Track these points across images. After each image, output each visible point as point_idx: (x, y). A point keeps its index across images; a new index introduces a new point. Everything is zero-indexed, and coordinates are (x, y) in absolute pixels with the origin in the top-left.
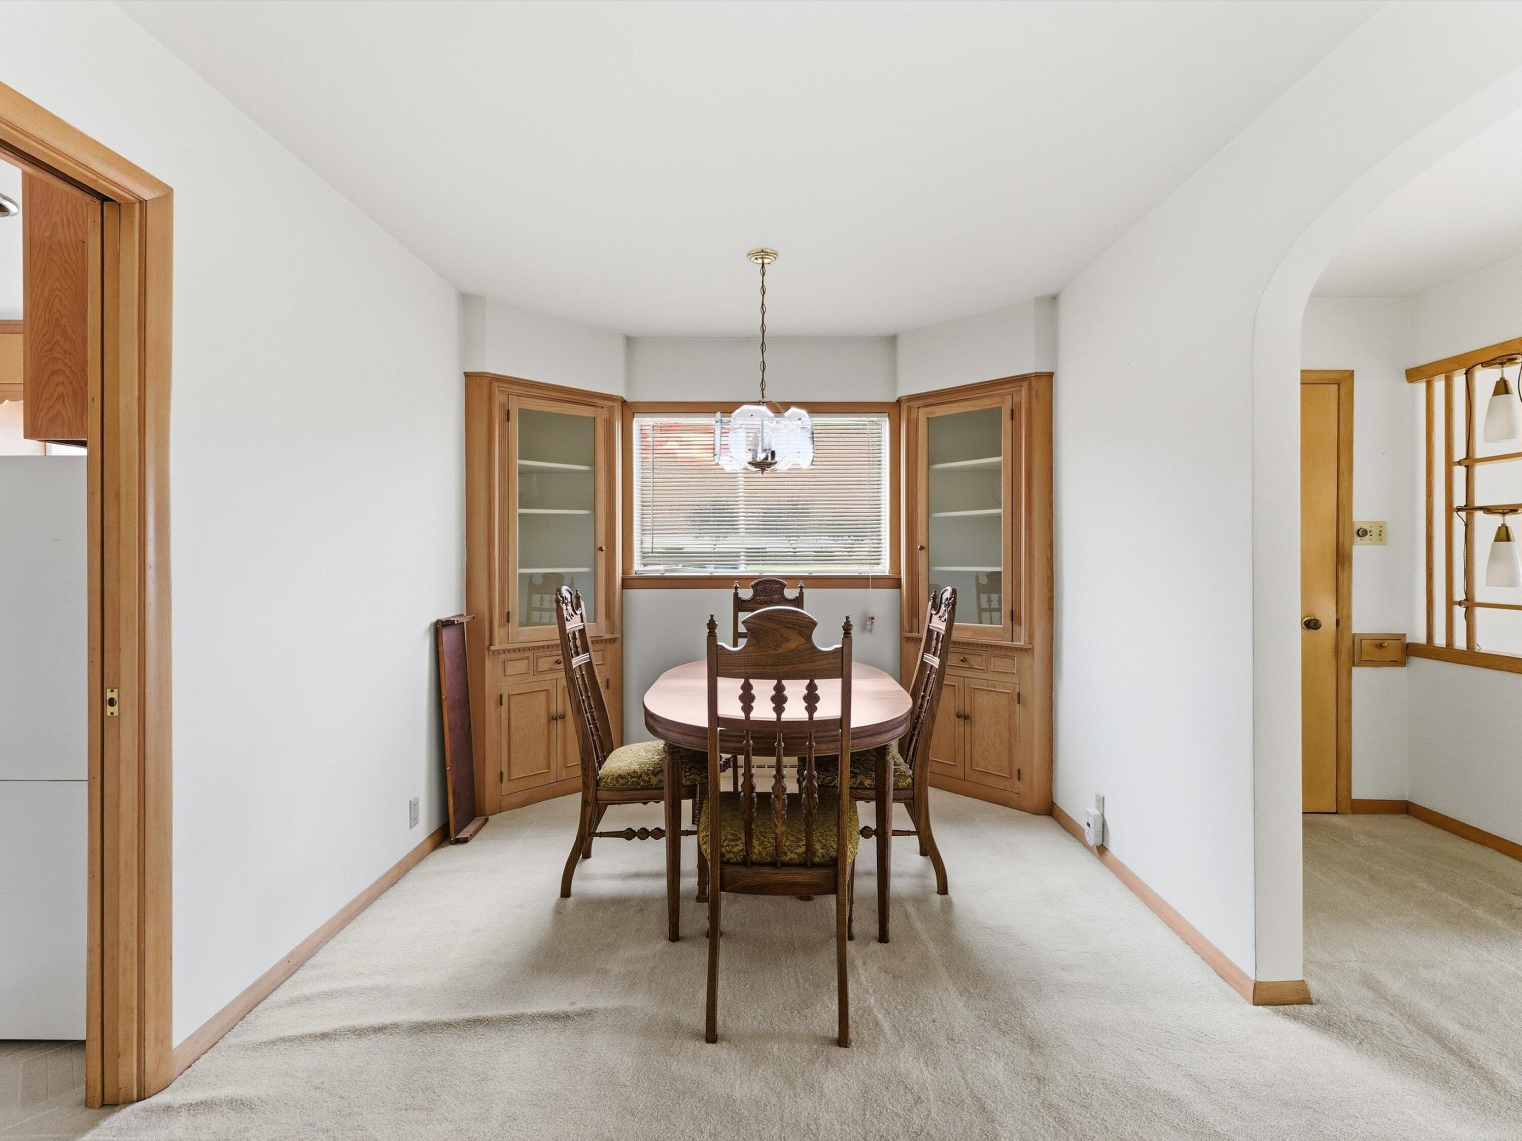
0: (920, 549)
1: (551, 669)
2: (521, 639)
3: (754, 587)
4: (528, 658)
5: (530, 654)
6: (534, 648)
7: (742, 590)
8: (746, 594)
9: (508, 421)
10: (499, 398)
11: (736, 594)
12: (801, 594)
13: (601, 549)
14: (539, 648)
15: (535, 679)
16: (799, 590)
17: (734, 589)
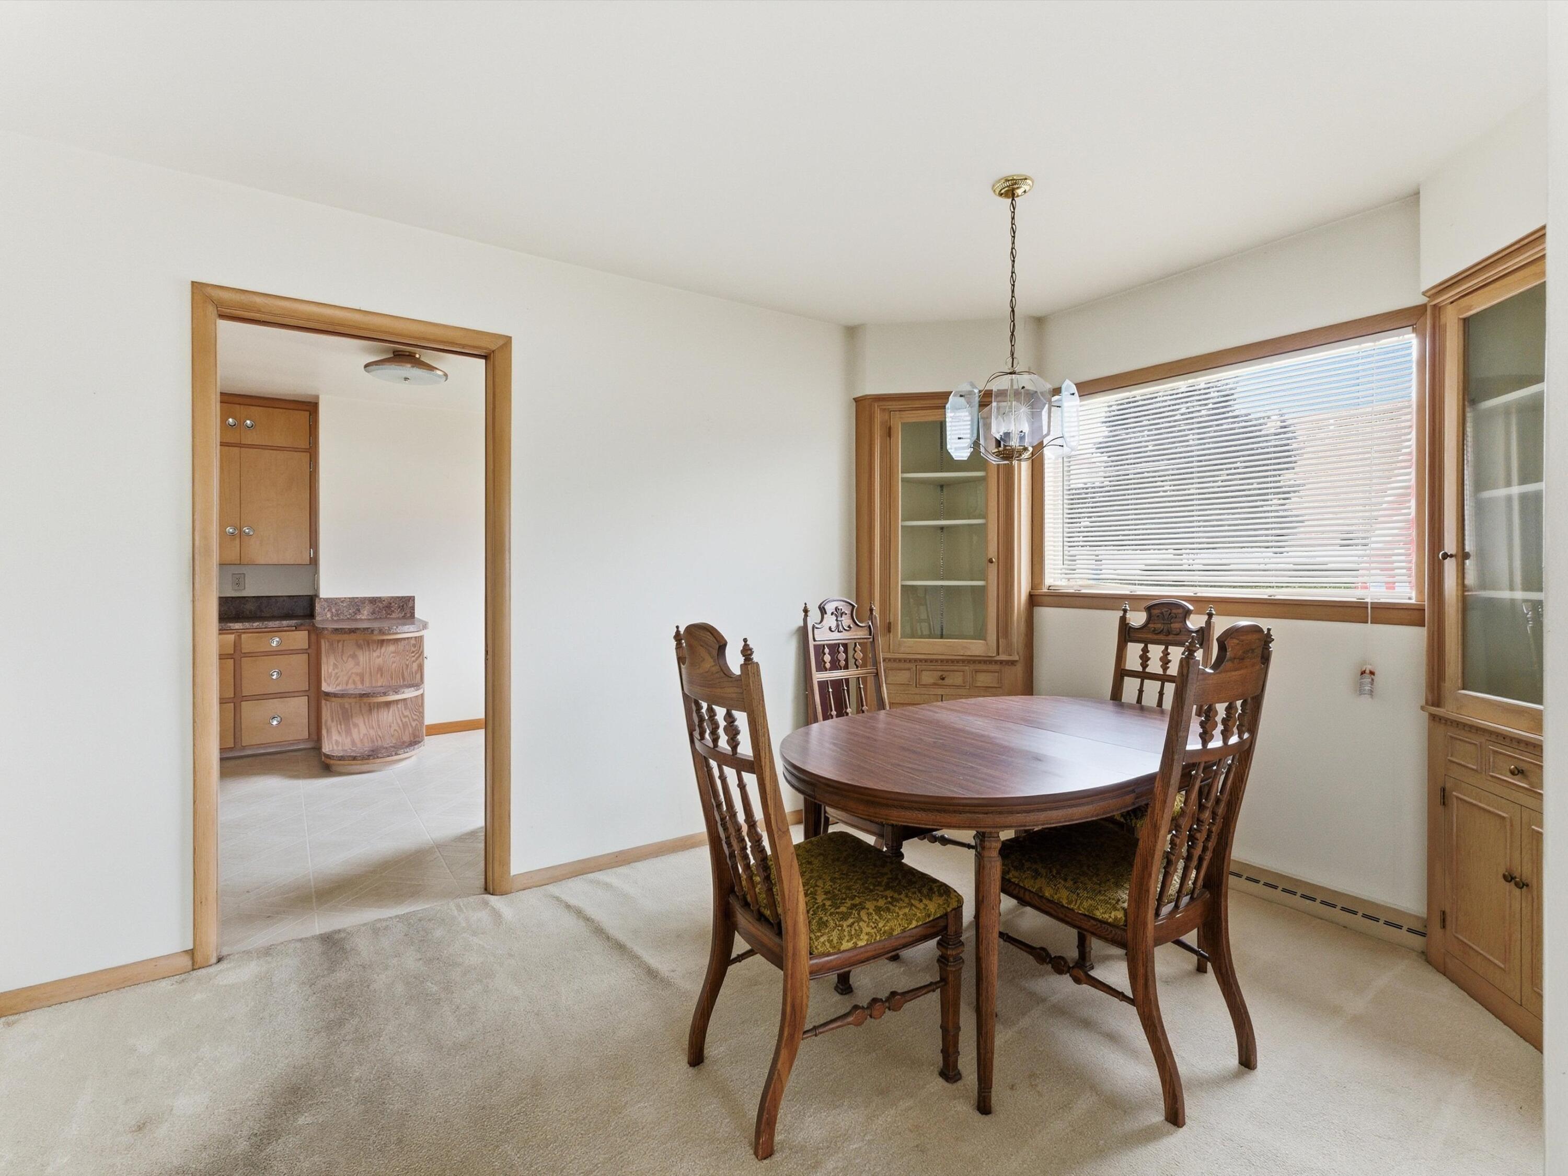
1: (935, 684)
2: (903, 649)
3: (1149, 609)
4: (909, 669)
5: (913, 666)
6: (916, 660)
7: (1133, 613)
8: (1137, 619)
9: (890, 436)
10: (878, 417)
11: (1123, 619)
12: (1208, 623)
13: (991, 561)
14: (921, 660)
15: (917, 691)
16: (1206, 617)
17: (1122, 612)
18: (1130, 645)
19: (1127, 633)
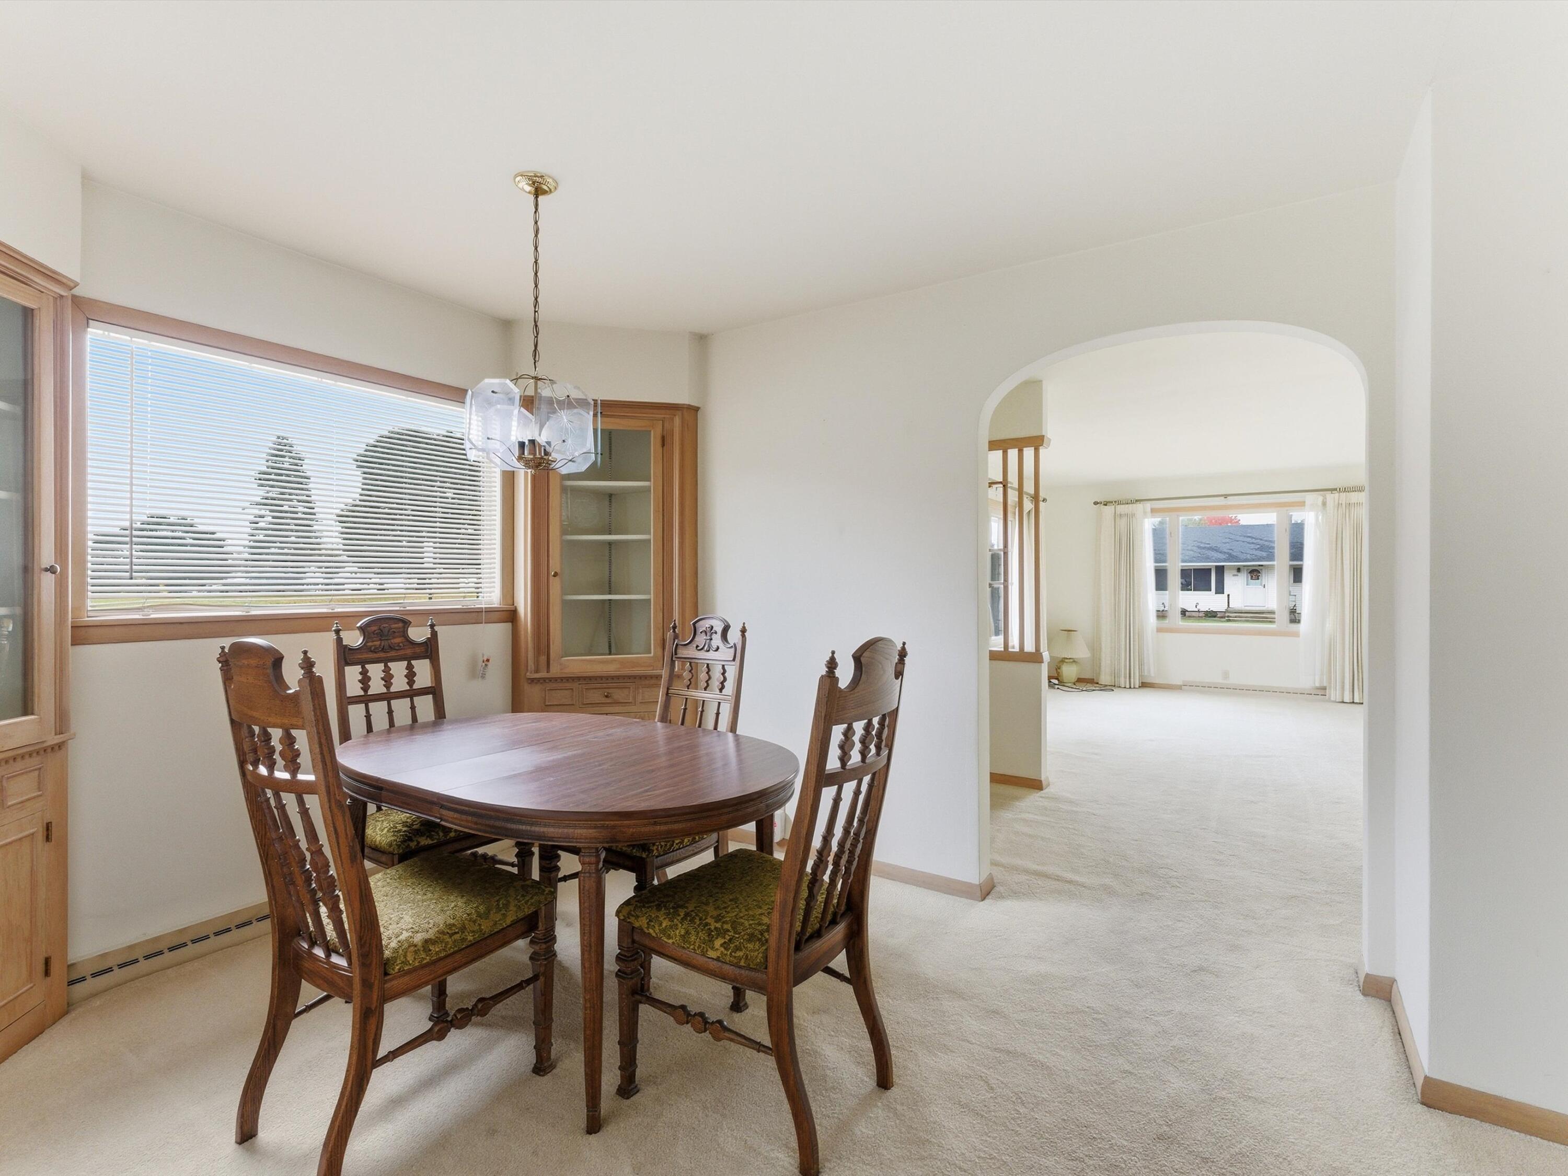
0: (554, 576)
3: (363, 628)
7: (346, 633)
8: (354, 639)
11: (339, 640)
12: (434, 634)
16: (429, 630)
17: (335, 633)
18: (348, 669)
19: (346, 656)
